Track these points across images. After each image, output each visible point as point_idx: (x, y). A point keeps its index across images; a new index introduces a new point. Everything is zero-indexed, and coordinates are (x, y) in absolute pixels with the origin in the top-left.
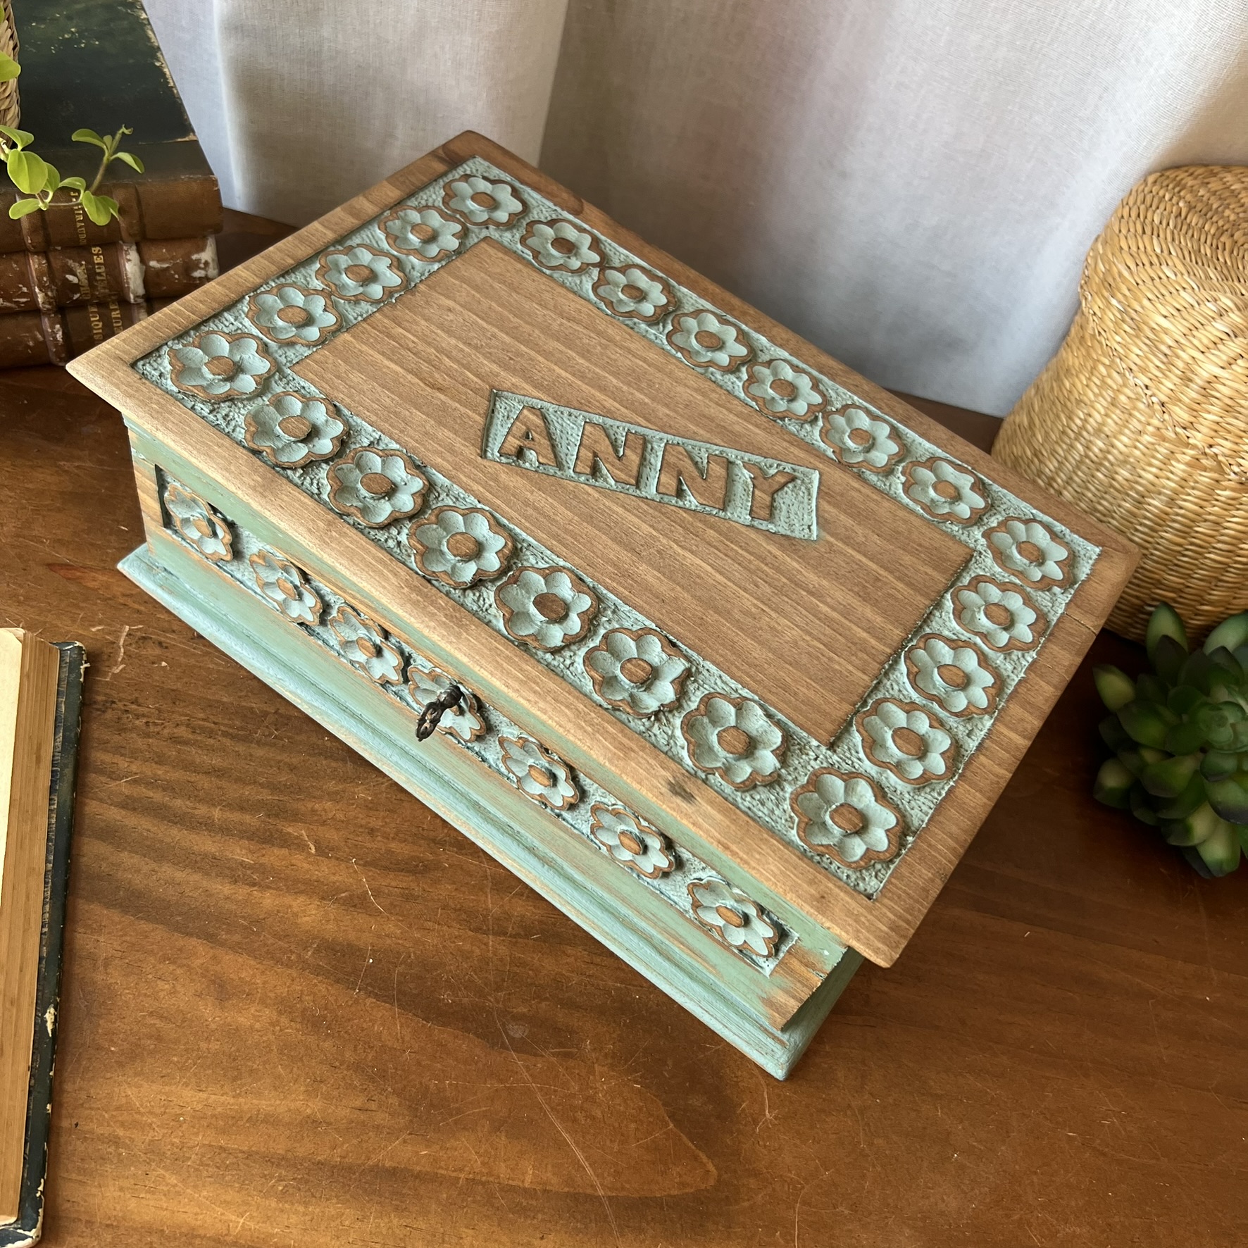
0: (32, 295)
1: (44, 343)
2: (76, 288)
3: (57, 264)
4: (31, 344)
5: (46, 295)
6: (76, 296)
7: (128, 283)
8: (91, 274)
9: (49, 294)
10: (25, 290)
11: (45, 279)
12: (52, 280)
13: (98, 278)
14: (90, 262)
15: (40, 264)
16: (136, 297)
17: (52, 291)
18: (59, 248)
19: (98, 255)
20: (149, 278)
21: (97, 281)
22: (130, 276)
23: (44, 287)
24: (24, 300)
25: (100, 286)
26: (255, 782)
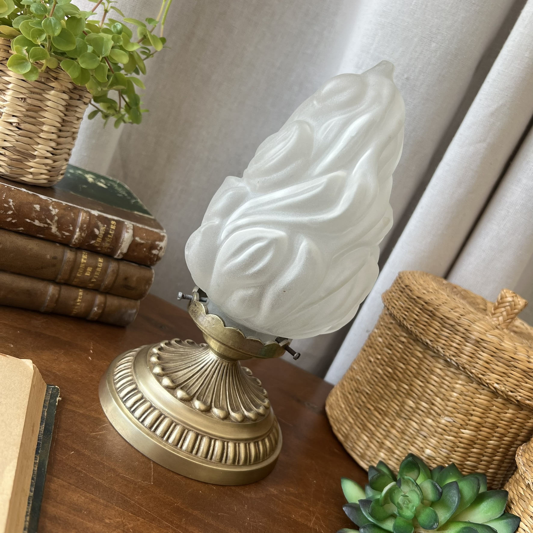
0: (73, 232)
2: (95, 237)
3: (92, 222)
5: (81, 234)
6: (93, 242)
7: (122, 243)
8: (106, 233)
10: (71, 228)
11: (85, 226)
12: (88, 227)
13: (109, 236)
15: (86, 218)
16: (121, 253)
17: (85, 233)
19: (113, 225)
20: (133, 246)
21: (107, 237)
22: (125, 240)
23: (82, 229)
24: (67, 234)
25: (108, 240)
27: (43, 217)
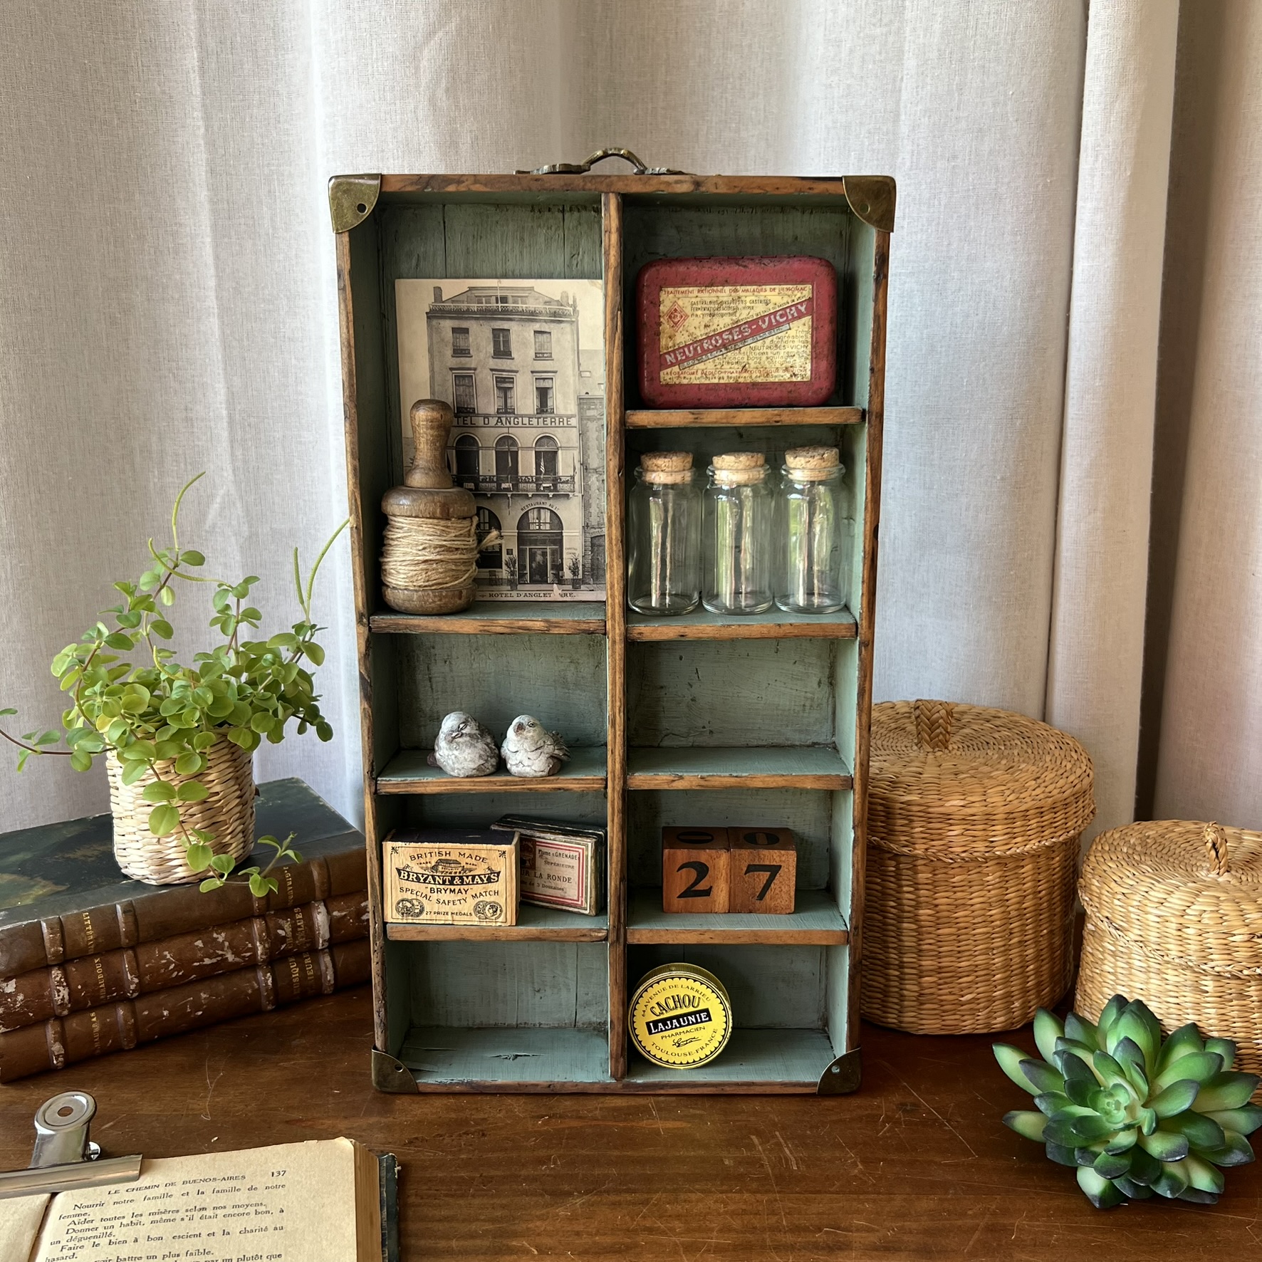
0: (254, 949)
1: (259, 989)
2: (284, 939)
3: (271, 925)
4: (250, 991)
5: (264, 947)
6: (283, 947)
7: (319, 930)
8: (295, 928)
9: (267, 946)
10: (250, 946)
11: (263, 935)
12: (268, 935)
13: (299, 929)
14: (293, 918)
15: (261, 925)
16: (324, 941)
17: (269, 943)
18: (272, 912)
19: (298, 913)
20: (333, 925)
21: (298, 932)
22: (320, 925)
23: (263, 940)
24: (248, 954)
25: (300, 935)
26: (478, 1220)
27: (211, 951)
